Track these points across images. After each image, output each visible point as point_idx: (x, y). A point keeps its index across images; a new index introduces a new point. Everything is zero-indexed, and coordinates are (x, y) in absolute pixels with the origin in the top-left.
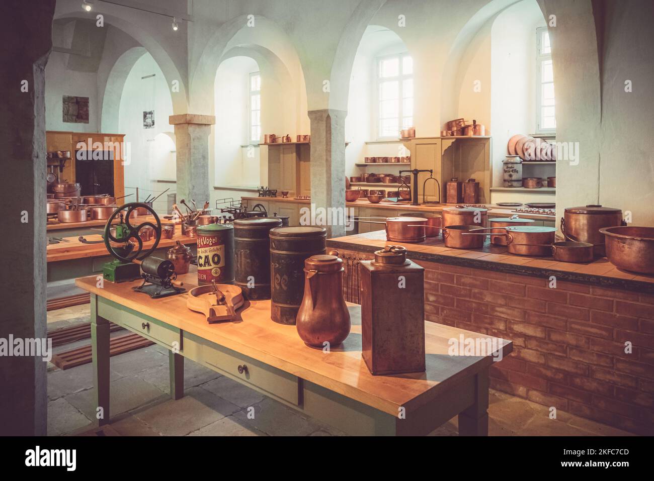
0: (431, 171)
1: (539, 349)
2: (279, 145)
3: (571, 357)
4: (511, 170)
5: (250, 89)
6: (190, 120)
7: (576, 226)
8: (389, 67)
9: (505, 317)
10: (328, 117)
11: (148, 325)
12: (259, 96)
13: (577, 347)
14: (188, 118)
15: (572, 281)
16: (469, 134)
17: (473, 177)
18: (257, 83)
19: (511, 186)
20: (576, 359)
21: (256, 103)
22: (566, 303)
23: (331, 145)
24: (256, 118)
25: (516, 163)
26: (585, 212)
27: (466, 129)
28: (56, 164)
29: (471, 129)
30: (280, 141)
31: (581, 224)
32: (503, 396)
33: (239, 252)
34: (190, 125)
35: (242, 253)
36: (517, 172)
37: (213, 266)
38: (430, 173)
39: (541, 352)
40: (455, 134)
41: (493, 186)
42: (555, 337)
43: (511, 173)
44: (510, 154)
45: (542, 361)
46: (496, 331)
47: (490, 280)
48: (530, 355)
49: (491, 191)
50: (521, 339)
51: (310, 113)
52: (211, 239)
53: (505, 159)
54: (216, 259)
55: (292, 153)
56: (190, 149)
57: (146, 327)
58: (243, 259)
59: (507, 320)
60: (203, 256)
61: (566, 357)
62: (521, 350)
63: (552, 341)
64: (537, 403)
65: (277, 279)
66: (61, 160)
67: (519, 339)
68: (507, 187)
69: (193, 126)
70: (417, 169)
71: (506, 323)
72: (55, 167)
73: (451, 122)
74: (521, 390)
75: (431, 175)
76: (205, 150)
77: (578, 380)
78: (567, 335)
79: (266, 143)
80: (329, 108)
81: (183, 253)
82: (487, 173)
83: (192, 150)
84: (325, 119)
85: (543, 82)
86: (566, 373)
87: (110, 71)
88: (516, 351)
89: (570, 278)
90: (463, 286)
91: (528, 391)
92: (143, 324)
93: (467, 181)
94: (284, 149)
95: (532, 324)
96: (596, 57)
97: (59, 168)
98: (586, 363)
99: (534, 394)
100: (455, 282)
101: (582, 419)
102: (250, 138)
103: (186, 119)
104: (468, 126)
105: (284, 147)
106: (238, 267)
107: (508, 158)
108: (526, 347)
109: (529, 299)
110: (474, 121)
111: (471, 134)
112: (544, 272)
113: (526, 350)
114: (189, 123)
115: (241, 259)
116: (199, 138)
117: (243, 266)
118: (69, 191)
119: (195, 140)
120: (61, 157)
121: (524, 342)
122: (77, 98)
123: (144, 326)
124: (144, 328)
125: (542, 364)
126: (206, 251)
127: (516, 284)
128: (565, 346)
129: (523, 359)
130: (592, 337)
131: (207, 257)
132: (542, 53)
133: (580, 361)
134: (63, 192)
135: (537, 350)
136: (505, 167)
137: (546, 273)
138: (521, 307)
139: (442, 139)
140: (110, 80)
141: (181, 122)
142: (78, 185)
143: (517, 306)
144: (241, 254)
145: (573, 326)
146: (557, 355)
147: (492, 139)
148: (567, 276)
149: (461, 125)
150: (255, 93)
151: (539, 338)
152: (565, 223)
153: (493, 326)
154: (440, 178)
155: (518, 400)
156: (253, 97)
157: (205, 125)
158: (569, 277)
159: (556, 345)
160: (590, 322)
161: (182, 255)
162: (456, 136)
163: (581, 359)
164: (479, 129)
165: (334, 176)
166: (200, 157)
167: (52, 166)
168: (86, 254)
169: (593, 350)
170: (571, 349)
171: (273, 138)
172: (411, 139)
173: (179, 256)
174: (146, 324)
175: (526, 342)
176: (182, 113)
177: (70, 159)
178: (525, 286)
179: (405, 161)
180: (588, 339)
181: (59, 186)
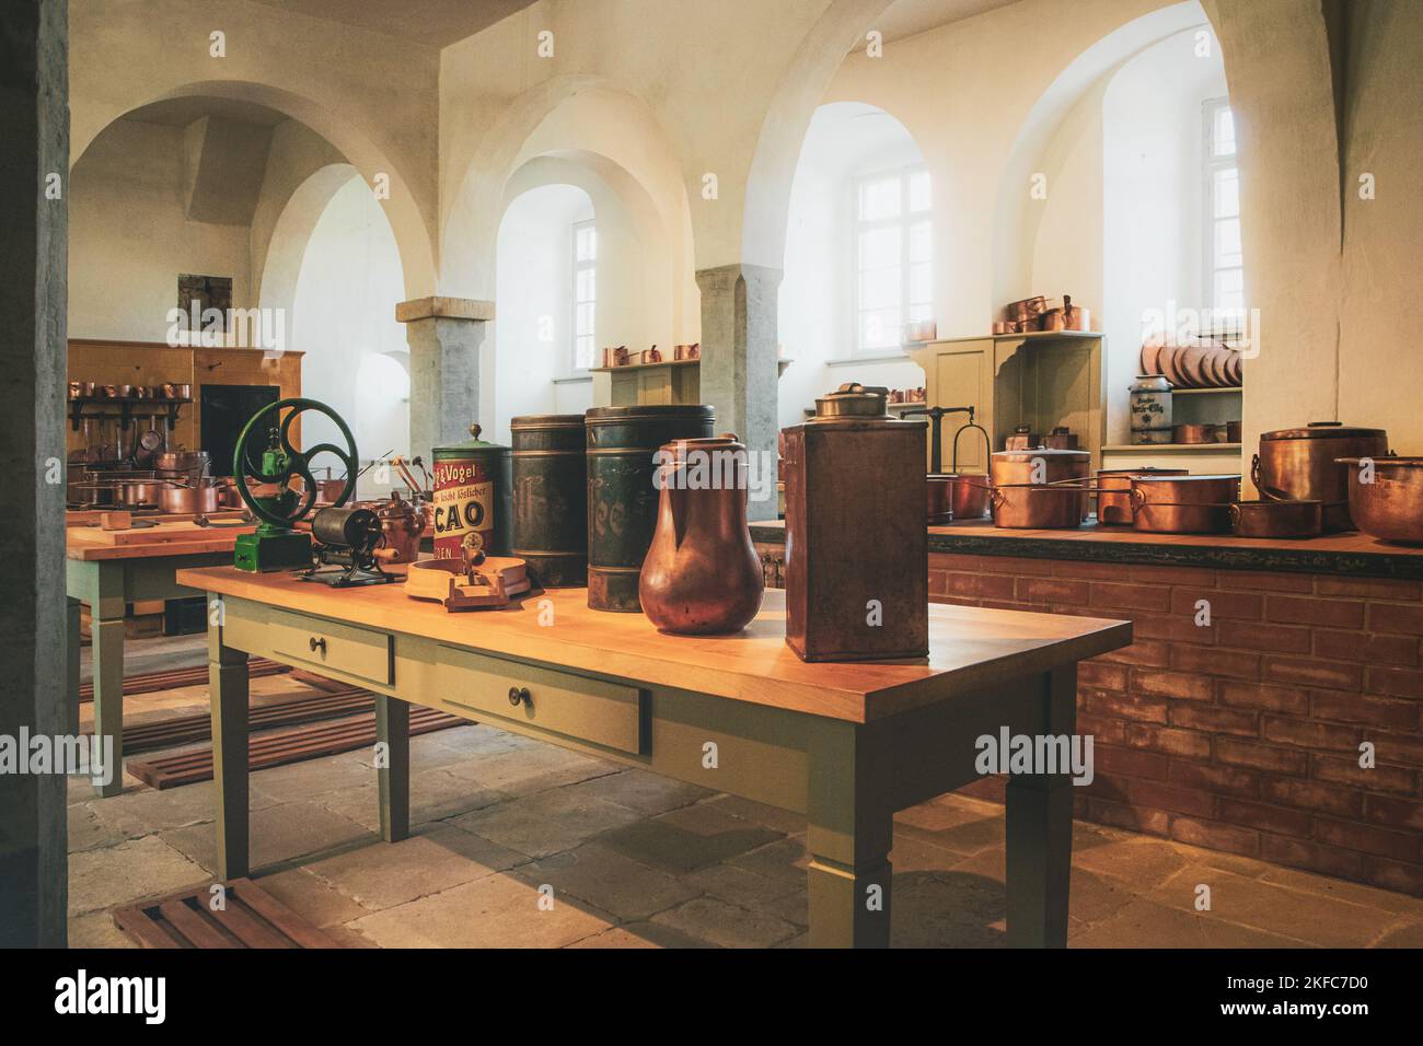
0: (971, 410)
1: (1199, 726)
2: (636, 370)
3: (1268, 736)
4: (1147, 406)
5: (574, 256)
6: (440, 310)
7: (1284, 467)
8: (880, 198)
9: (1125, 662)
10: (741, 280)
11: (323, 644)
12: (592, 272)
13: (1281, 713)
14: (436, 304)
15: (1273, 569)
16: (1056, 328)
17: (1063, 423)
18: (589, 244)
19: (1148, 441)
20: (1280, 740)
21: (587, 285)
22: (1260, 620)
23: (745, 343)
24: (586, 320)
25: (1159, 391)
26: (1305, 435)
27: (1049, 319)
28: (161, 412)
29: (1058, 316)
30: (637, 361)
31: (1297, 461)
32: (1117, 835)
33: (522, 483)
34: (440, 321)
35: (529, 484)
36: (1161, 410)
37: (467, 527)
38: (968, 413)
39: (1203, 731)
40: (1025, 329)
41: (1109, 441)
42: (1232, 696)
43: (1148, 412)
44: (1144, 372)
45: (1204, 752)
46: (1104, 695)
47: (1091, 582)
48: (1178, 741)
49: (1103, 453)
50: (1157, 708)
51: (701, 275)
52: (462, 469)
53: (1134, 382)
54: (474, 513)
55: (664, 387)
56: (440, 372)
57: (318, 647)
58: (530, 497)
59: (1128, 670)
60: (446, 506)
61: (1257, 739)
62: (1158, 732)
63: (1228, 705)
64: (1191, 844)
65: (601, 511)
66: (171, 403)
67: (1154, 707)
68: (1138, 444)
69: (447, 323)
70: (940, 406)
71: (1126, 675)
72: (160, 418)
73: (1017, 304)
74: (1158, 819)
75: (972, 418)
76: (473, 375)
77: (1282, 788)
78: (1262, 690)
79: (605, 369)
80: (743, 261)
81: (405, 517)
82: (1095, 414)
83: (445, 376)
84: (733, 285)
85: (1216, 216)
86: (1258, 775)
87: (277, 220)
88: (1148, 735)
89: (1269, 563)
90: (1033, 601)
91: (1171, 820)
92: (313, 640)
93: (1051, 433)
94: (645, 378)
95: (1183, 672)
96: (1331, 109)
97: (166, 421)
98: (1301, 747)
99: (1185, 826)
100: (1015, 594)
101: (1291, 872)
102: (574, 363)
103: (432, 308)
104: (1052, 312)
105: (648, 374)
106: (518, 516)
107: (1141, 381)
108: (1169, 725)
109: (1178, 617)
110: (1067, 299)
111: (1059, 327)
112: (1212, 554)
113: (1169, 731)
114: (438, 316)
115: (526, 498)
116: (459, 350)
117: (530, 515)
118: (186, 464)
119: (450, 354)
120: (170, 396)
121: (1166, 712)
122: (206, 278)
123: (314, 644)
124: (314, 650)
125: (1203, 759)
126: (451, 497)
127: (1151, 586)
128: (1256, 713)
129: (1163, 752)
130: (1315, 690)
131: (453, 509)
132: (1216, 154)
133: (1288, 743)
134: (173, 468)
135: (1193, 729)
136: (1135, 401)
137: (1216, 555)
138: (1161, 636)
139: (996, 340)
140: (276, 239)
141: (419, 315)
142: (205, 454)
143: (1152, 636)
144: (526, 488)
145: (1274, 667)
146: (1237, 736)
147: (1106, 340)
148: (1261, 559)
149: (1037, 310)
150: (586, 265)
151: (1200, 701)
152: (1263, 465)
153: (1098, 685)
154: (992, 427)
155: (1149, 840)
156: (581, 275)
157: (473, 320)
158: (1267, 559)
159: (1235, 713)
160: (1313, 657)
161: (403, 521)
162: (1025, 333)
163: (1291, 741)
164: (1078, 318)
165: (751, 411)
166: (462, 390)
167: (153, 417)
168: (207, 546)
169: (1317, 717)
170: (1269, 719)
171: (622, 354)
172: (926, 345)
173: (397, 522)
174: (318, 641)
175: (1170, 713)
176: (425, 296)
177: (190, 401)
178: (1171, 589)
179: (915, 398)
180: (1308, 693)
181: (166, 456)
